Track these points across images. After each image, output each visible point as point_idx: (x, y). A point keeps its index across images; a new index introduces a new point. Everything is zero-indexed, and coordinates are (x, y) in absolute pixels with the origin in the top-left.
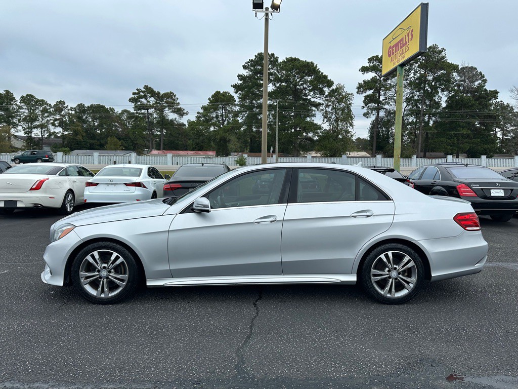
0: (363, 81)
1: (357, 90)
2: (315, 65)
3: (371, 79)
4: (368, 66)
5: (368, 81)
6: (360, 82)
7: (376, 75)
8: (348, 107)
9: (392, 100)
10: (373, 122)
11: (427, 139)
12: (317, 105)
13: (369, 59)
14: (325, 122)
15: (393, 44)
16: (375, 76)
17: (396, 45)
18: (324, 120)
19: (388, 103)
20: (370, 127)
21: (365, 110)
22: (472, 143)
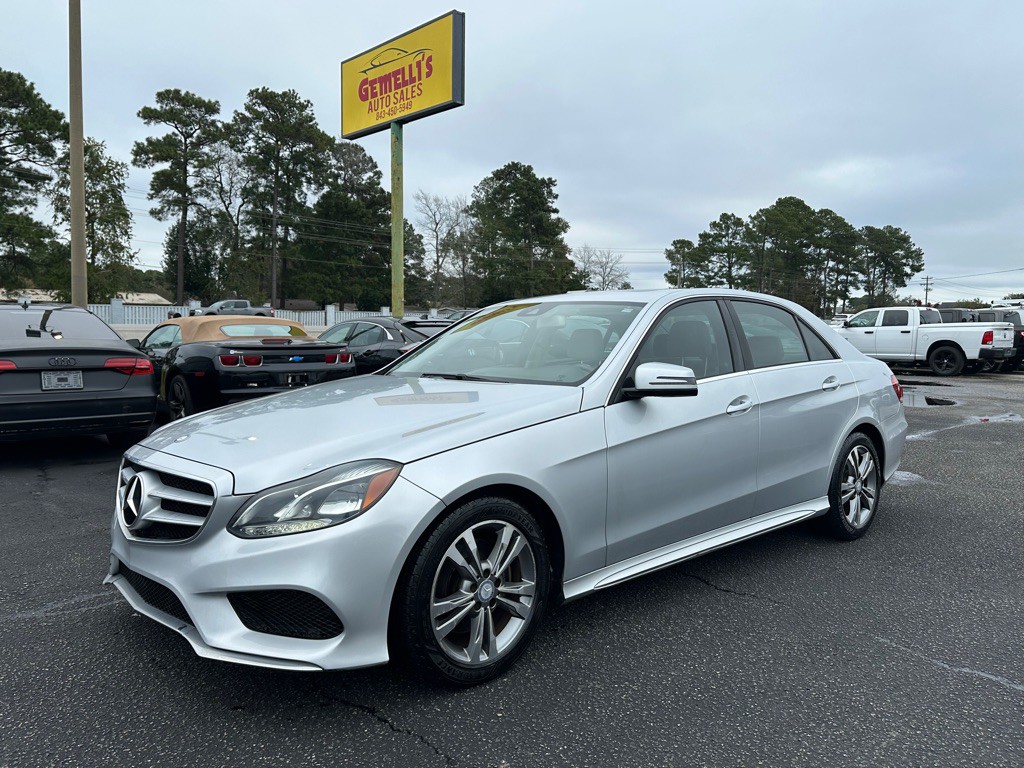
0: (148, 139)
1: (132, 157)
2: (28, 83)
3: (164, 138)
4: (159, 109)
5: (158, 141)
6: (139, 141)
7: (177, 132)
8: (115, 191)
9: (215, 189)
10: (173, 230)
11: (285, 273)
12: (36, 179)
13: (159, 95)
14: (60, 220)
15: (372, 75)
16: (174, 133)
17: (384, 80)
18: (55, 217)
19: (208, 195)
20: (167, 240)
21: (156, 204)
22: (367, 284)
